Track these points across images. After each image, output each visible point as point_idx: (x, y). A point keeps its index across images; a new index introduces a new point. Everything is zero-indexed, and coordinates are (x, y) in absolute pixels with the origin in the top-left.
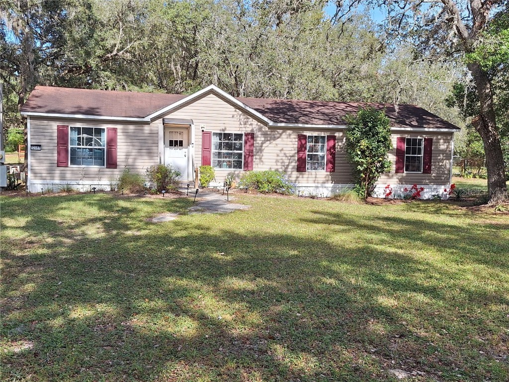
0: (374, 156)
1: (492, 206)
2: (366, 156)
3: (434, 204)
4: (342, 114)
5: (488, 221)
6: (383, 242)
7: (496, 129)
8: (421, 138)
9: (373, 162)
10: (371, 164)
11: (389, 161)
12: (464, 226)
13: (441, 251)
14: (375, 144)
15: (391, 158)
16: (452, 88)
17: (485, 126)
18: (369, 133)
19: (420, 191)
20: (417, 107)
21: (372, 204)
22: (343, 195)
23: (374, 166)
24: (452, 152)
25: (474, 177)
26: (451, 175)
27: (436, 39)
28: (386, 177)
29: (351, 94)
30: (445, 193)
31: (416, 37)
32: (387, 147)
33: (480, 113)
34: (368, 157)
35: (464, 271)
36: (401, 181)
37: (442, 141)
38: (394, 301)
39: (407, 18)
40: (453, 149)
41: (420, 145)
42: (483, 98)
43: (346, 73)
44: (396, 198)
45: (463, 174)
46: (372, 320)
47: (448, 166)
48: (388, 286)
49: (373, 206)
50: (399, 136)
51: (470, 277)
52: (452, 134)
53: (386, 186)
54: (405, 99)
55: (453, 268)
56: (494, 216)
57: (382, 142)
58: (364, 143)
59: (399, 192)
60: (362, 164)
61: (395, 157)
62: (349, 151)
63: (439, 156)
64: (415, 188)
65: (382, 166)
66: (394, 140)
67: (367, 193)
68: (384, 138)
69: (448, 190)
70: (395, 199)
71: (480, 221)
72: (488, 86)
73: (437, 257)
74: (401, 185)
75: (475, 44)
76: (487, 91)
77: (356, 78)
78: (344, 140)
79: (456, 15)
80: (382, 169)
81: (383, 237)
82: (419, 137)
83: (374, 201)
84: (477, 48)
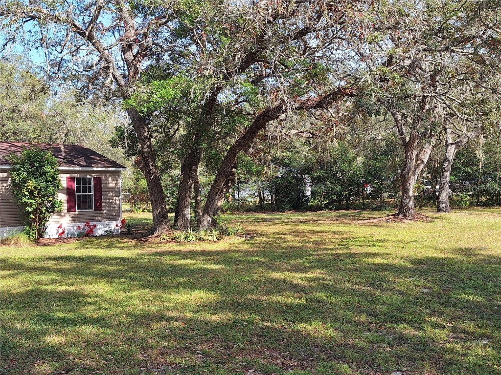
0: (44, 196)
1: (158, 236)
2: (35, 197)
3: (107, 239)
4: (5, 154)
5: (154, 250)
6: (53, 282)
7: (156, 167)
8: (90, 177)
9: (43, 202)
10: (41, 204)
11: (59, 200)
12: (133, 256)
13: (110, 282)
14: (44, 184)
15: (62, 197)
16: (114, 131)
17: (146, 165)
18: (37, 172)
19: (92, 229)
20: (84, 147)
21: (45, 245)
22: (12, 239)
23: (45, 206)
24: (121, 188)
25: (143, 211)
26: (121, 211)
27: (97, 85)
28: (58, 217)
29: (15, 134)
30: (117, 228)
31: (75, 81)
32: (57, 186)
33: (141, 153)
34: (37, 197)
35: (131, 297)
36: (74, 219)
37: (110, 179)
38: (62, 338)
39: (67, 62)
40: (121, 186)
41: (90, 183)
42: (143, 140)
43: (8, 113)
44: (69, 236)
45: (134, 209)
46: (38, 362)
47: (118, 203)
48: (57, 324)
49: (46, 247)
50: (68, 175)
51: (136, 302)
52: (119, 172)
53: (59, 225)
54: (72, 139)
55: (122, 296)
56: (160, 245)
57: (51, 182)
58: (31, 184)
59: (72, 230)
60: (30, 205)
61: (66, 196)
62: (16, 192)
63: (109, 193)
64: (88, 226)
65: (53, 206)
66: (63, 180)
67: (39, 234)
68: (53, 177)
69: (119, 225)
70: (69, 238)
71: (147, 250)
72: (146, 130)
73: (107, 289)
74: (74, 224)
75: (129, 91)
76: (146, 134)
77: (20, 118)
78: (10, 181)
79: (112, 64)
80: (52, 209)
81: (54, 277)
82: (88, 176)
83: (47, 242)
84: (132, 95)
